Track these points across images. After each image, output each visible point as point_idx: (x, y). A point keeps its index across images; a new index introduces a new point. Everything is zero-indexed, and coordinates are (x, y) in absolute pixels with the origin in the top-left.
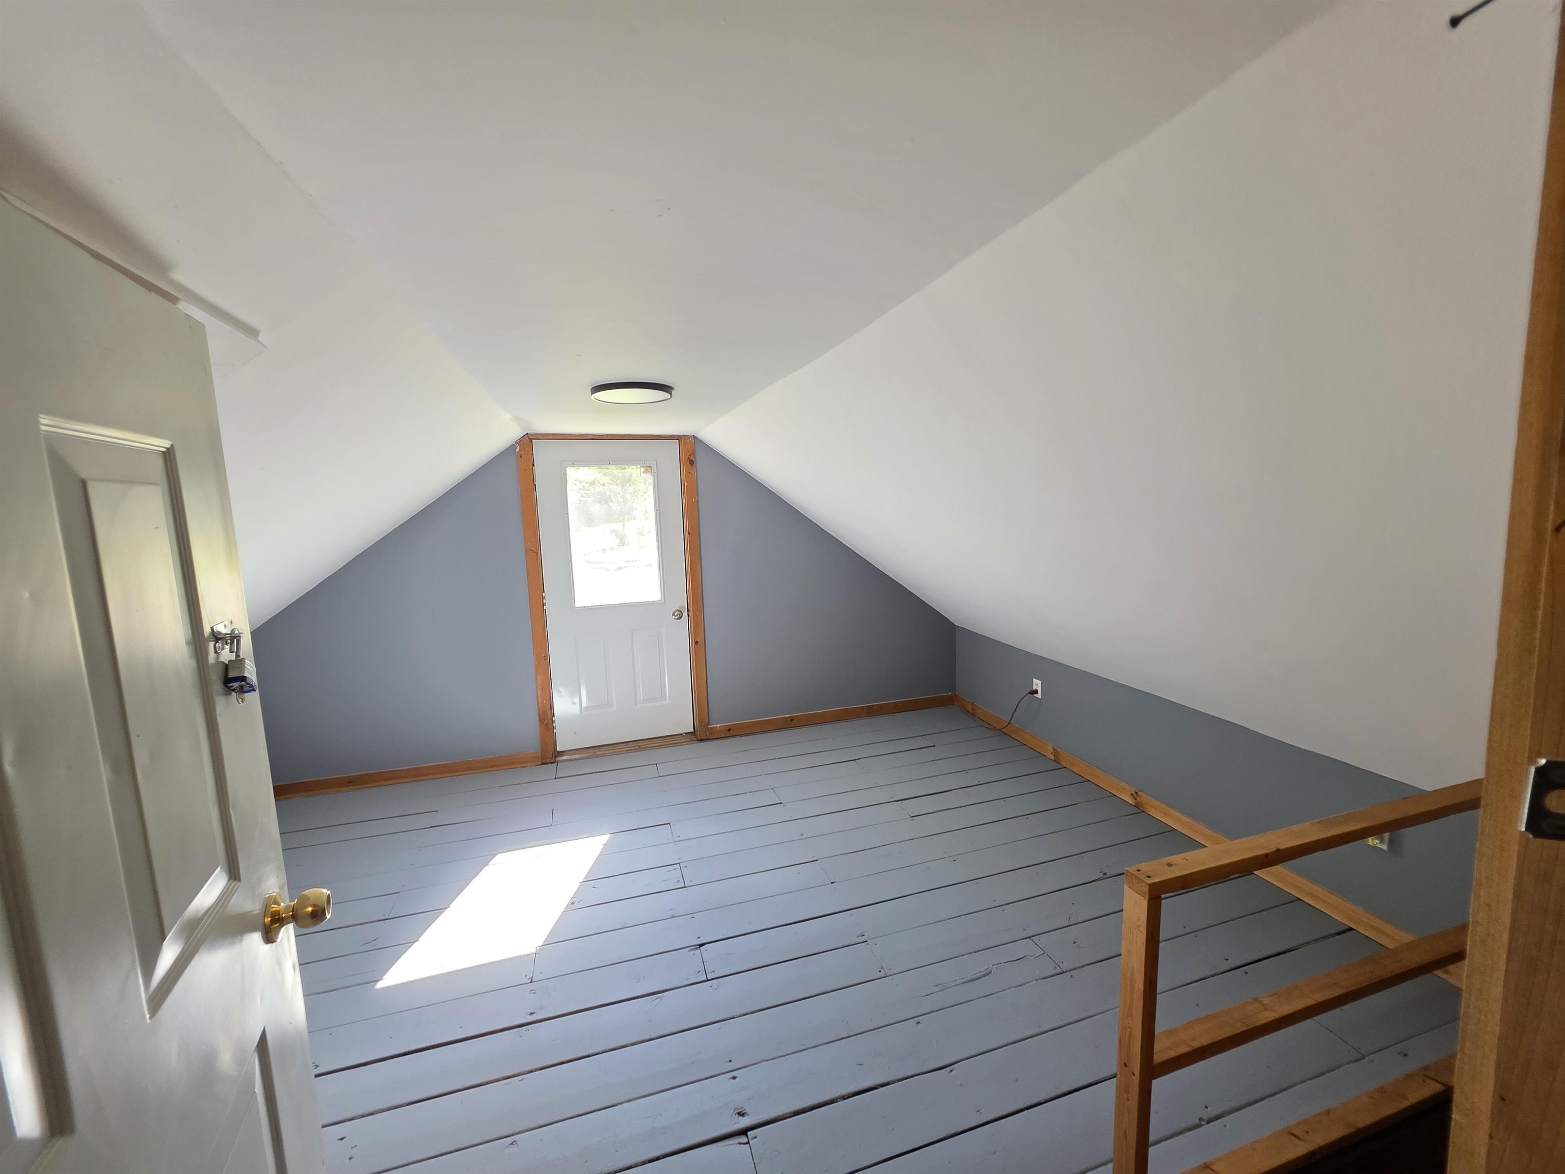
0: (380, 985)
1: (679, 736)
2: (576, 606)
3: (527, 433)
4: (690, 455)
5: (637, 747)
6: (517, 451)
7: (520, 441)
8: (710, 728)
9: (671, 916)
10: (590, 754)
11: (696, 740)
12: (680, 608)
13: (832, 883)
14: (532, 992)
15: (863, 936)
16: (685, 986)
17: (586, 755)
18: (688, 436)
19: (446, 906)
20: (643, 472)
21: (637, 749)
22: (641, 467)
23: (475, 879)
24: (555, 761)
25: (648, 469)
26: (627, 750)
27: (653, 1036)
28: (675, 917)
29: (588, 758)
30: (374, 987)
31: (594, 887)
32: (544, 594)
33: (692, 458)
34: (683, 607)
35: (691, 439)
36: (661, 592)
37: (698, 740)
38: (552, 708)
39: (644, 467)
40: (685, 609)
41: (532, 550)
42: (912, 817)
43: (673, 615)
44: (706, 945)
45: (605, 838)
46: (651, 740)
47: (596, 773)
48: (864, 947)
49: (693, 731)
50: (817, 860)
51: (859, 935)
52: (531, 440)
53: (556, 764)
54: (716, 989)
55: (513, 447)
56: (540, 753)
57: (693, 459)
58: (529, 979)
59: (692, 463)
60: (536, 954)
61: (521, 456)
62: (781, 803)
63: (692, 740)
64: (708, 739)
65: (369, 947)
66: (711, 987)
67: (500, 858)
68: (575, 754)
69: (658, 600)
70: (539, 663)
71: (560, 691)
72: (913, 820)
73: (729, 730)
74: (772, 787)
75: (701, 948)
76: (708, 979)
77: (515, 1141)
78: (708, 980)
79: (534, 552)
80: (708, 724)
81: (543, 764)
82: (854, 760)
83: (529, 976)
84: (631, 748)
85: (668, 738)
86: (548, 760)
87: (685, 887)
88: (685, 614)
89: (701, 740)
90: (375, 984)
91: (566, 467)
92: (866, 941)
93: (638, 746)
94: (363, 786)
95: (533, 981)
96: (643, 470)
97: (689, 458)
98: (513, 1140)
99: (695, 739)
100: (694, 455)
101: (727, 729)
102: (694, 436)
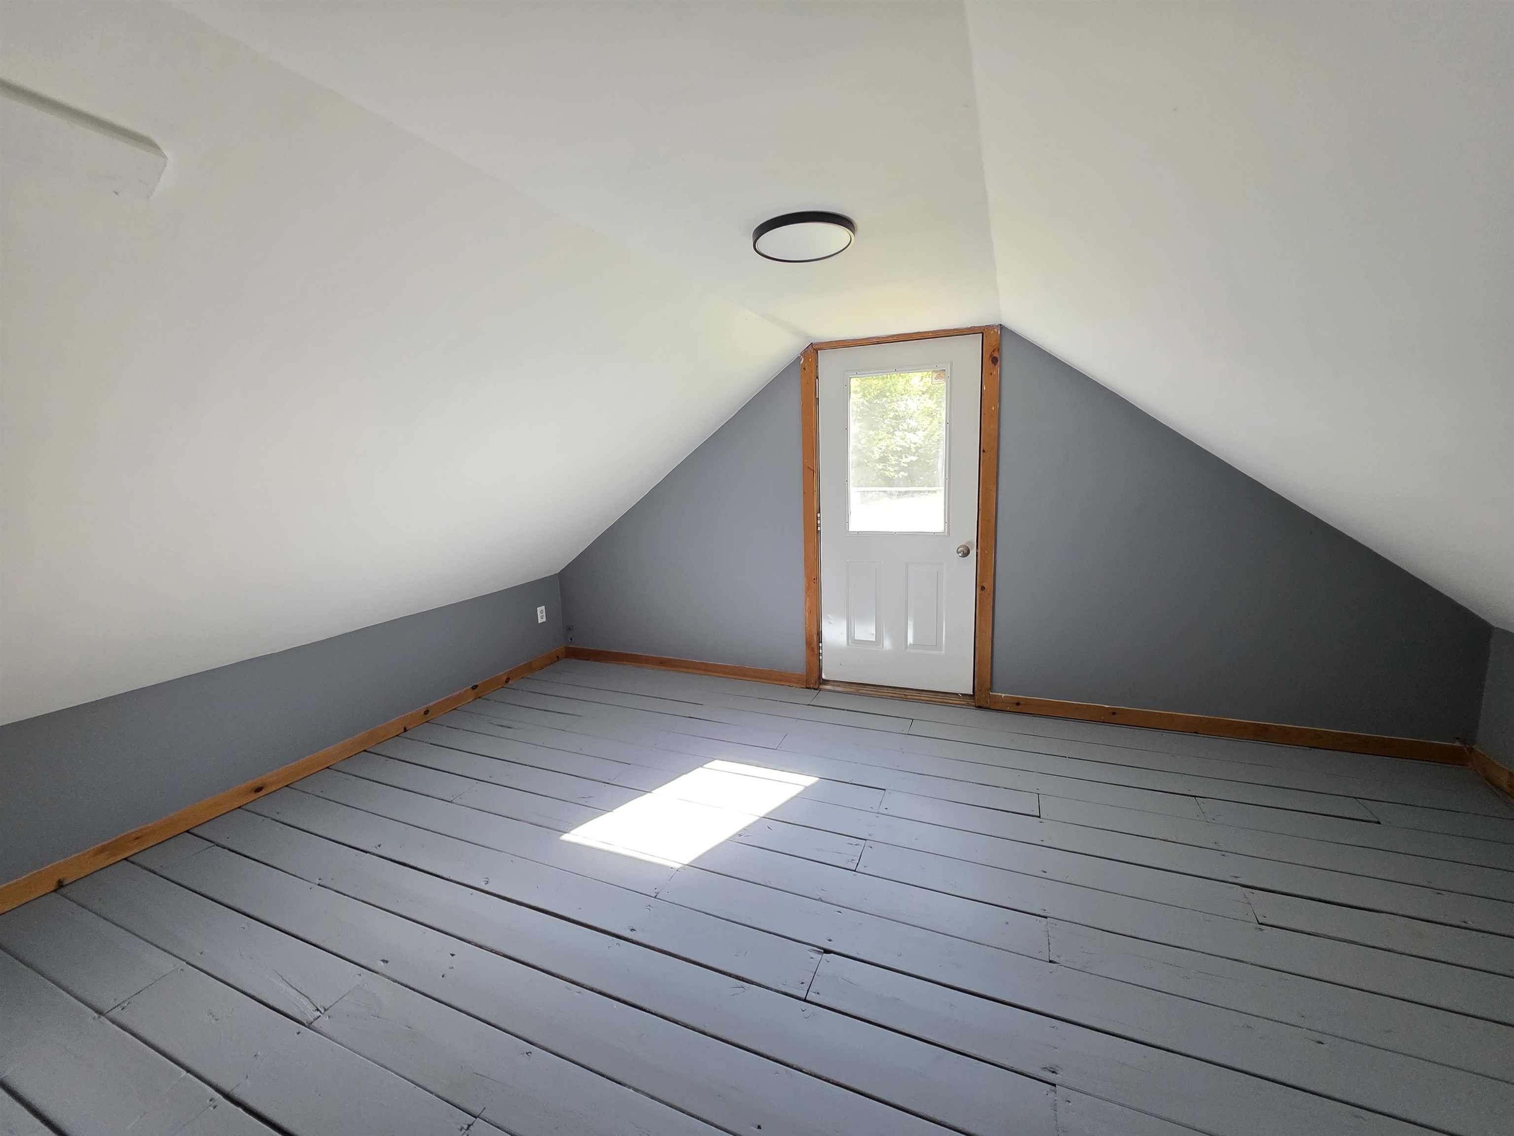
0: (566, 837)
1: (954, 696)
2: (850, 530)
3: (812, 343)
4: (994, 351)
5: (904, 697)
6: (801, 363)
7: (805, 353)
8: (992, 695)
9: (817, 898)
10: (852, 690)
11: (973, 706)
12: (966, 543)
13: (1051, 961)
14: (649, 907)
15: (1054, 1072)
16: (777, 991)
17: (849, 690)
18: (993, 326)
19: (649, 791)
20: (935, 379)
21: (902, 698)
22: (933, 371)
23: (684, 776)
24: (818, 688)
25: (941, 373)
26: (892, 696)
27: (706, 1030)
28: (822, 901)
29: (850, 693)
30: (560, 836)
31: (769, 828)
32: (819, 514)
33: (996, 355)
34: (970, 542)
35: (996, 330)
36: (945, 523)
37: (976, 706)
38: (819, 634)
39: (936, 372)
40: (974, 545)
41: (809, 467)
42: (1262, 924)
43: (958, 553)
44: (832, 954)
45: (810, 780)
46: (920, 692)
47: (847, 710)
48: (1045, 1093)
49: (972, 694)
50: (1046, 917)
51: (1048, 1066)
52: (816, 351)
53: (818, 691)
54: (806, 1018)
55: (799, 359)
56: (805, 677)
57: (998, 357)
58: (656, 893)
59: (995, 360)
60: (677, 871)
61: (804, 369)
62: (1040, 817)
63: (968, 704)
64: (988, 708)
65: (582, 801)
66: (803, 1011)
67: (716, 764)
68: (839, 686)
69: (941, 531)
70: (809, 585)
71: (829, 618)
72: (1261, 930)
73: (1018, 704)
74: (1038, 792)
75: (824, 954)
76: (807, 999)
77: (531, 1053)
78: (805, 1000)
79: (812, 470)
80: (991, 689)
81: (807, 688)
82: (1195, 797)
83: (657, 891)
84: (896, 695)
85: (940, 694)
86: (812, 685)
87: (855, 871)
88: (973, 552)
89: (979, 707)
90: (562, 835)
91: (850, 378)
92: (1054, 1085)
93: (904, 695)
94: (671, 669)
95: (657, 897)
96: (935, 375)
97: (991, 355)
98: (530, 1051)
99: (973, 704)
100: (999, 350)
101: (1016, 702)
102: (1001, 325)
